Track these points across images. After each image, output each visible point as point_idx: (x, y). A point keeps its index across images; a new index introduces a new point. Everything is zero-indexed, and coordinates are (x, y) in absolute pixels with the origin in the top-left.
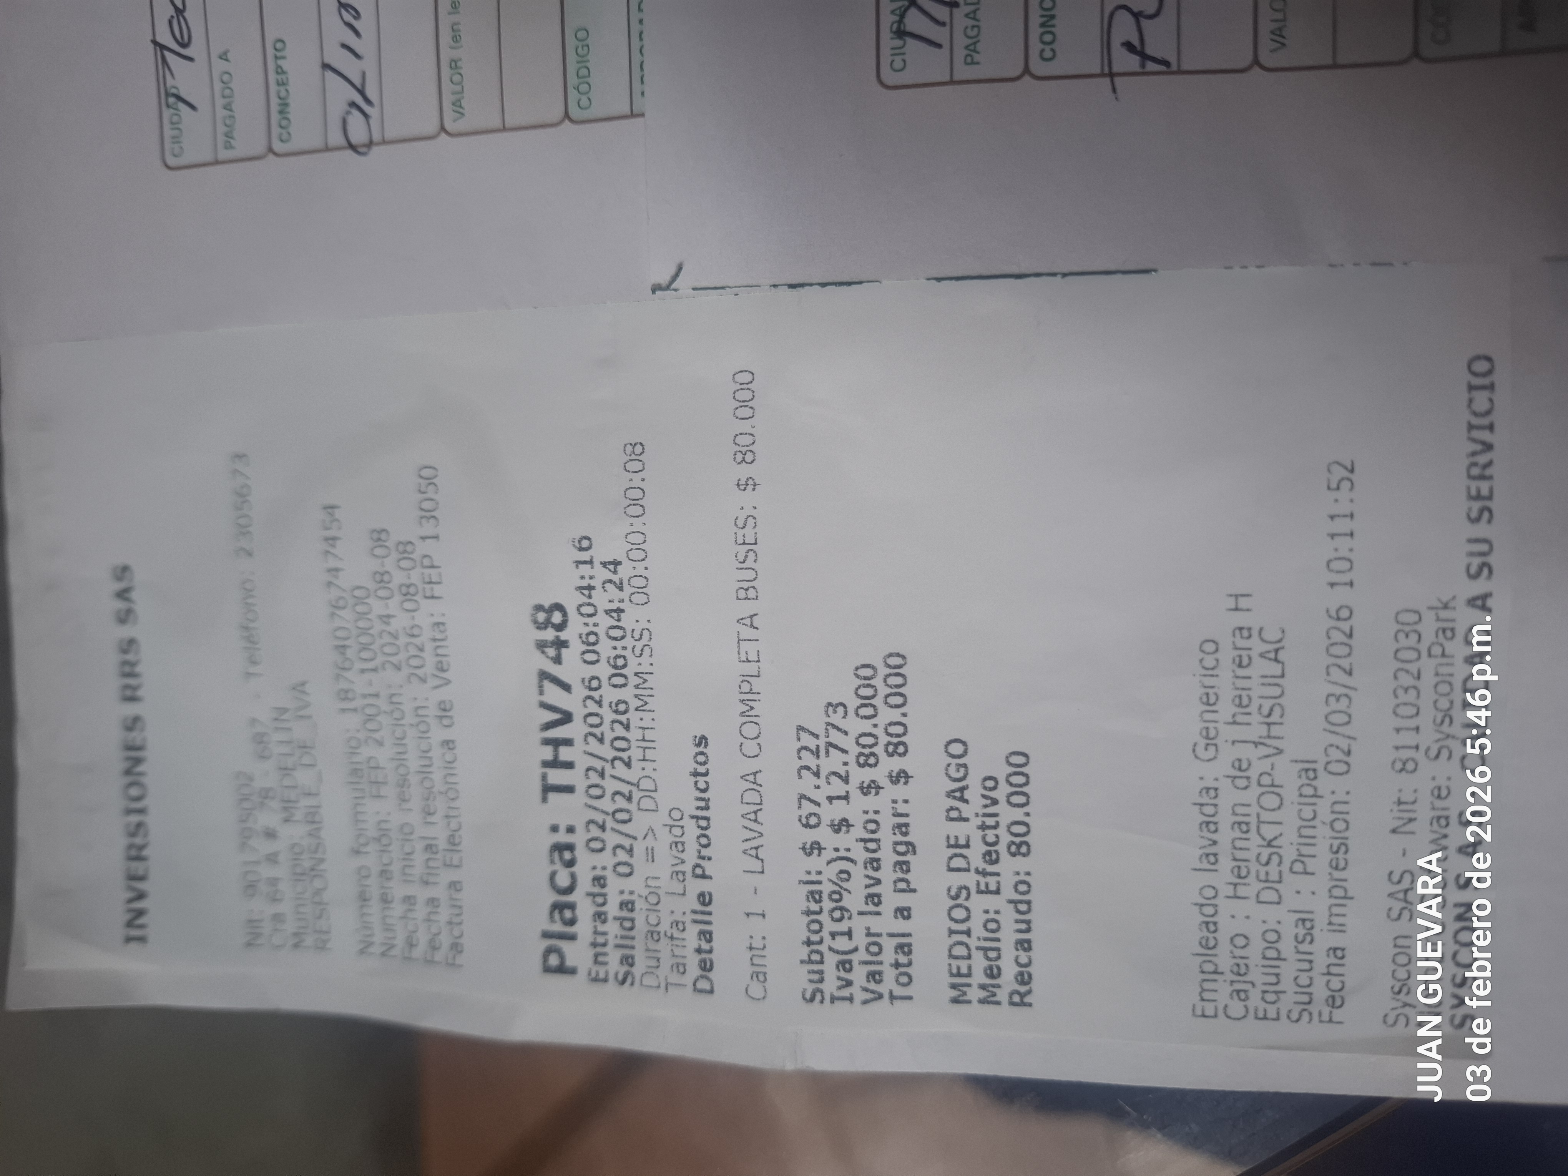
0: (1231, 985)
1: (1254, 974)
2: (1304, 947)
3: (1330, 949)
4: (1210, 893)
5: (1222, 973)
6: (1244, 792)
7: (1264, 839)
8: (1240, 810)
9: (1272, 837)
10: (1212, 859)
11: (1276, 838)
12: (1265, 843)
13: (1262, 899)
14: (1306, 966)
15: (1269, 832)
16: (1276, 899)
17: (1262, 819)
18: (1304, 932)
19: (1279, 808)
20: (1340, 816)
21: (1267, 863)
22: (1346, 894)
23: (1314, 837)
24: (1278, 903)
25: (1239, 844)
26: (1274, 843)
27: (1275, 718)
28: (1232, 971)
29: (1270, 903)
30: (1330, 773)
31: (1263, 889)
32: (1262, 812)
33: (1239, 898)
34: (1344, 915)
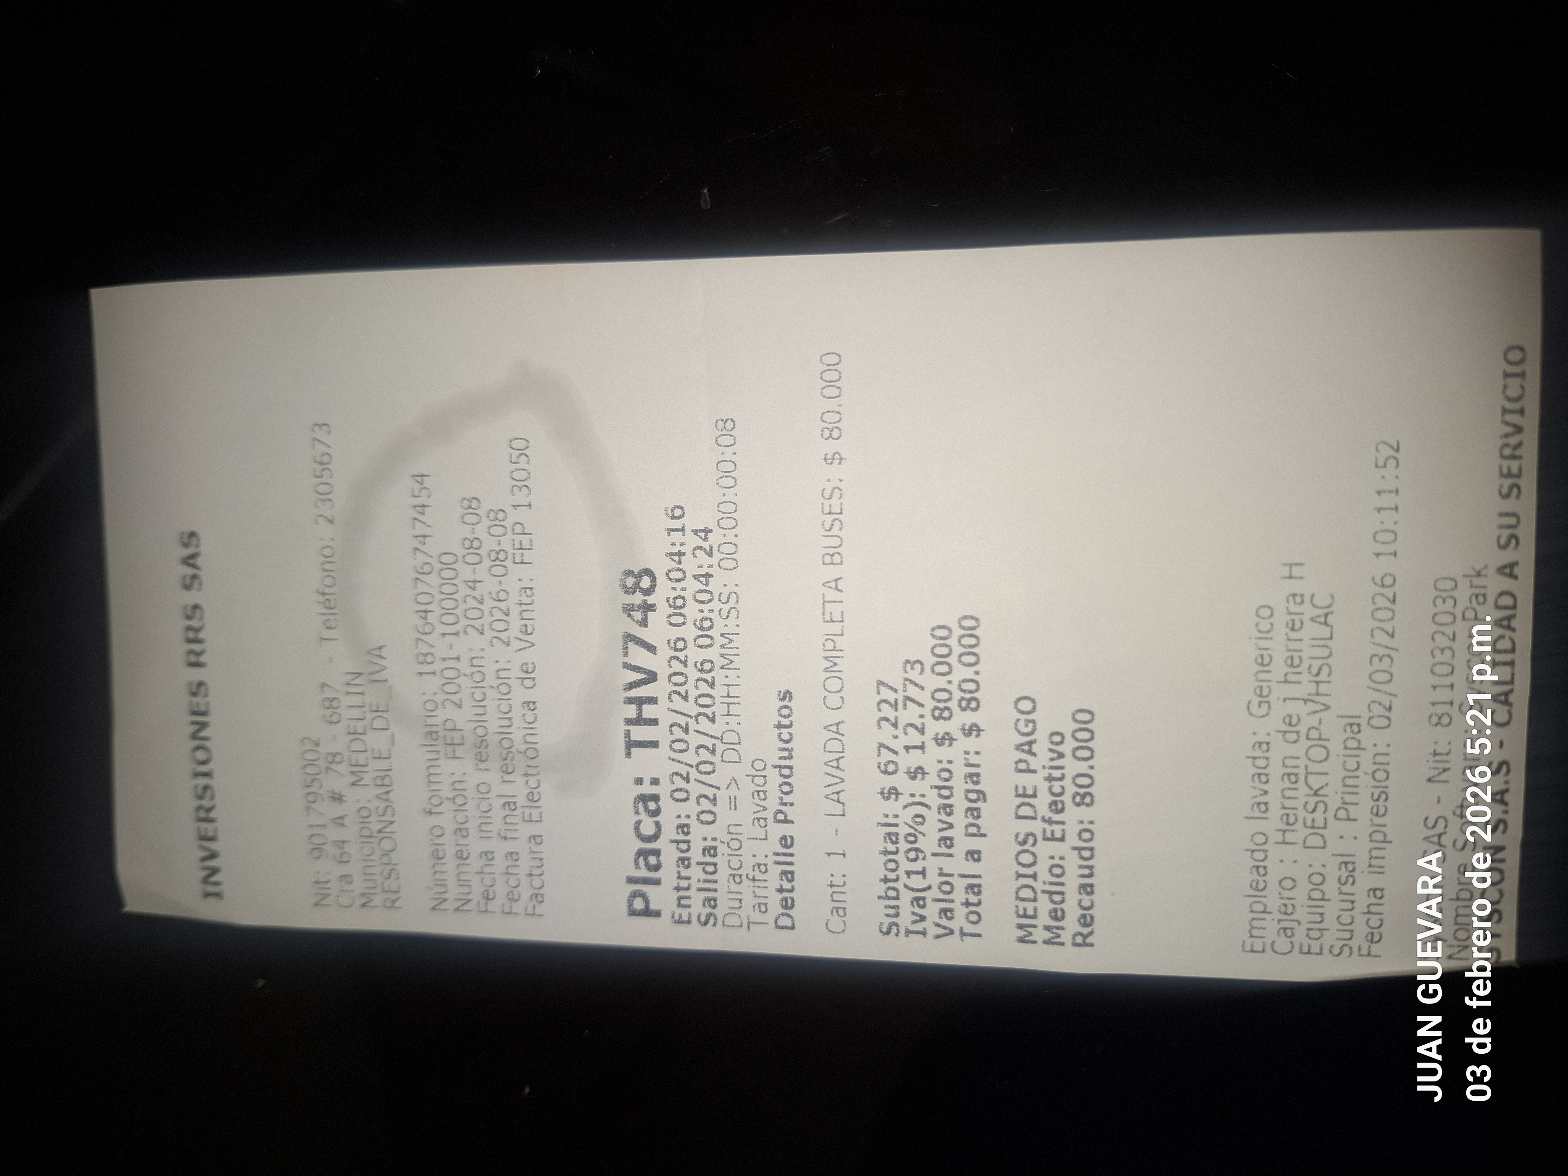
0: (1279, 923)
1: (1301, 914)
2: (1347, 889)
3: (1370, 890)
4: (1260, 839)
5: (1271, 913)
6: (1294, 745)
7: (1311, 789)
8: (1289, 762)
9: (1318, 787)
10: (1263, 808)
11: (1322, 788)
12: (1312, 793)
13: (1308, 844)
14: (1349, 906)
15: (1316, 782)
16: (1322, 844)
17: (1310, 770)
18: (1347, 874)
19: (1326, 759)
20: (1382, 767)
21: (1314, 810)
22: (1385, 838)
23: (1357, 786)
24: (1323, 848)
25: (1288, 793)
26: (1320, 793)
27: (1323, 676)
28: (1279, 911)
29: (1316, 848)
30: (1372, 727)
31: (1309, 835)
32: (1310, 764)
33: (1287, 843)
34: (1383, 858)
